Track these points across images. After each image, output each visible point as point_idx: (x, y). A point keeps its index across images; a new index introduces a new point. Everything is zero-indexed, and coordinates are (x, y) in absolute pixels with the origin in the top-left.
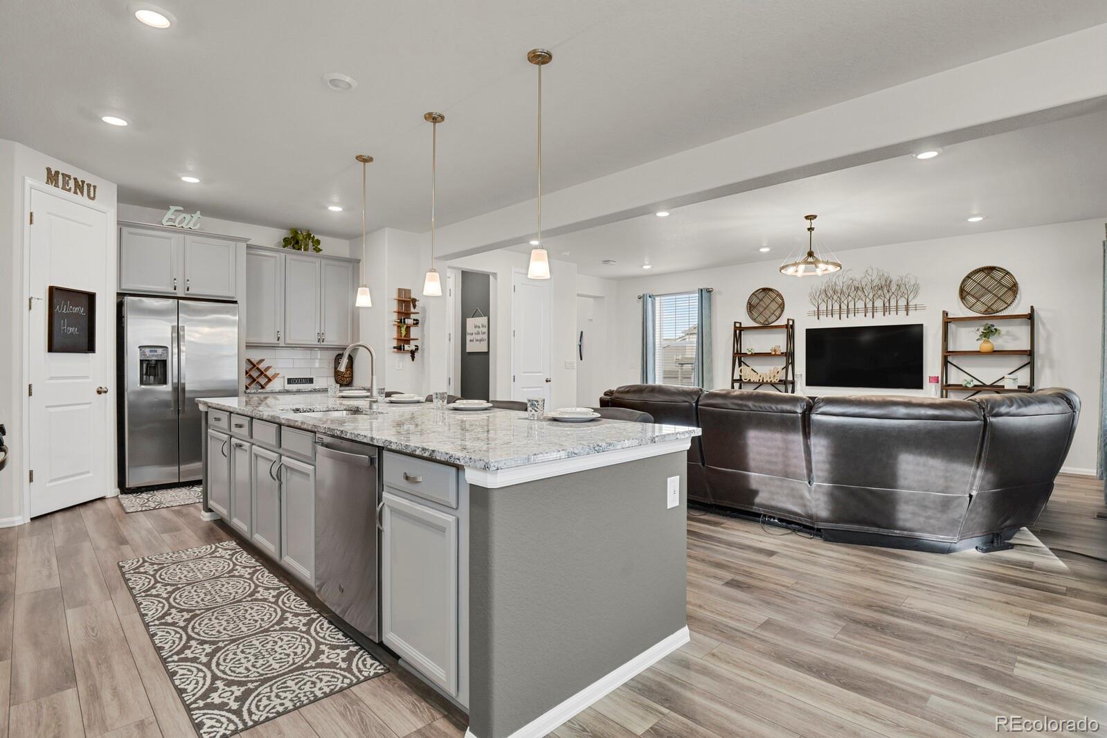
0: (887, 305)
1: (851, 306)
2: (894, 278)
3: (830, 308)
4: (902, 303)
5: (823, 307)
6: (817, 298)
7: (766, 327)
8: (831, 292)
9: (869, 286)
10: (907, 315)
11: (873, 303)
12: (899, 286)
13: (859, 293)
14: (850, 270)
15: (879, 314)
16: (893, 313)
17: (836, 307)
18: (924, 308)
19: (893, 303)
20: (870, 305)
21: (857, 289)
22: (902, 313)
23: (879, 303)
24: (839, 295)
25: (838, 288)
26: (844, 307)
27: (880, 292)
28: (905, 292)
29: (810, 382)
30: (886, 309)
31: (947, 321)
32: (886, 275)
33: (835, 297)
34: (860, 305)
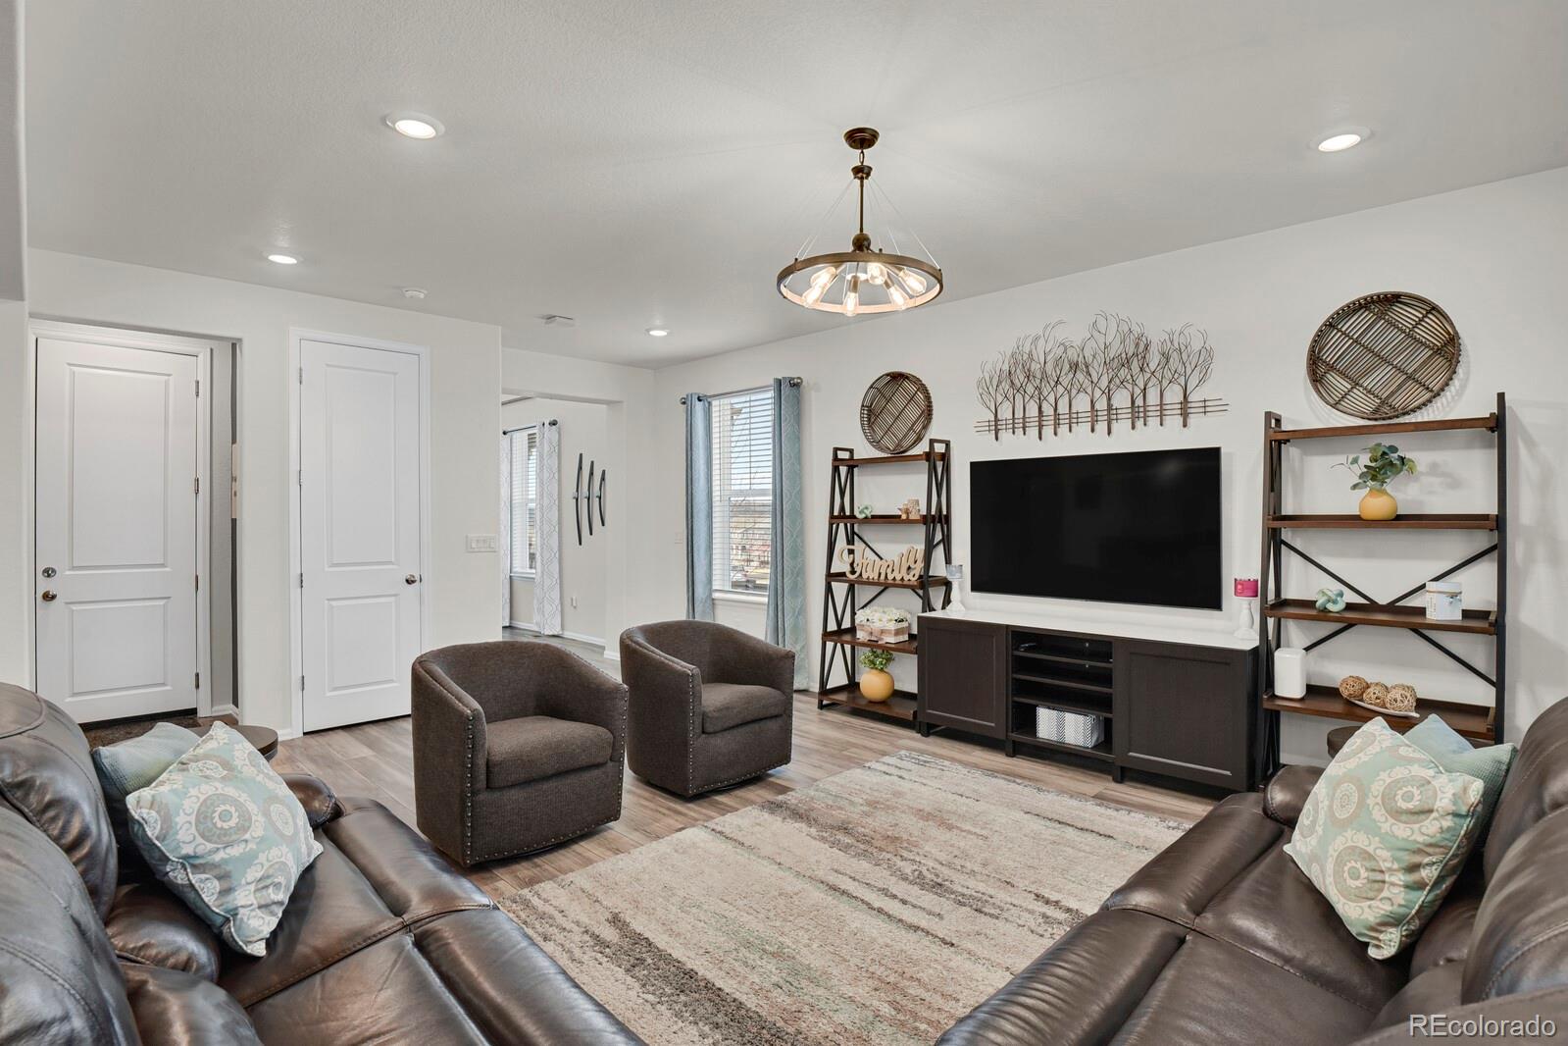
0: (1139, 402)
1: (1063, 408)
2: (1156, 336)
3: (1019, 414)
4: (1174, 395)
5: (1005, 413)
6: (993, 392)
7: (898, 457)
8: (1022, 378)
9: (1100, 358)
10: (1185, 425)
11: (1109, 399)
12: (1166, 357)
13: (1080, 376)
14: (1061, 322)
15: (1122, 426)
16: (1153, 422)
17: (1033, 411)
18: (1224, 408)
19: (1153, 398)
20: (1101, 405)
21: (1074, 367)
22: (1174, 421)
23: (1121, 399)
24: (1038, 381)
25: (1035, 367)
26: (1048, 410)
27: (1123, 372)
28: (1181, 369)
29: (978, 585)
30: (1137, 413)
31: (1277, 441)
32: (1136, 330)
33: (1030, 389)
34: (1082, 404)
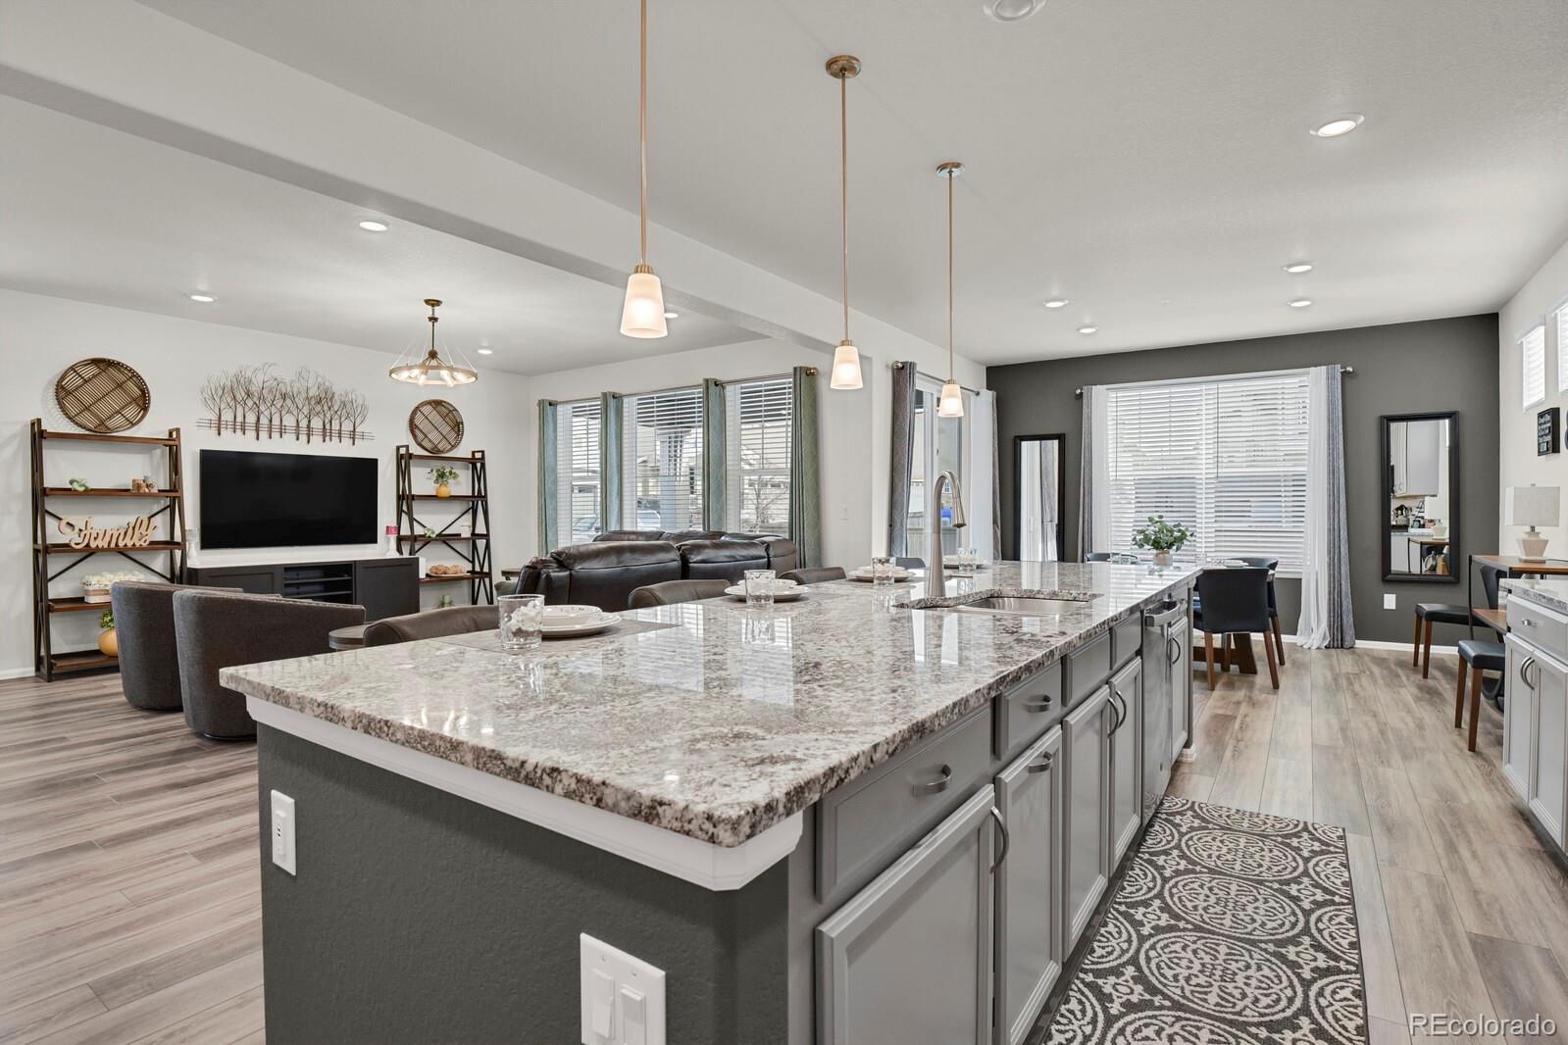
0: (328, 427)
1: (276, 421)
2: (338, 389)
3: (240, 419)
4: (347, 427)
5: (227, 416)
6: (218, 400)
7: (100, 436)
8: (243, 394)
9: (304, 395)
10: (354, 444)
11: (309, 422)
12: (344, 404)
13: (288, 402)
14: (275, 364)
15: (316, 439)
16: (335, 439)
17: (251, 418)
18: (372, 438)
19: (336, 426)
20: (304, 423)
21: (284, 397)
22: (347, 441)
23: (317, 423)
24: (255, 399)
25: (254, 389)
26: (264, 421)
27: (318, 408)
28: (352, 412)
29: (207, 543)
30: (326, 433)
32: (327, 384)
33: (250, 403)
34: (289, 421)
